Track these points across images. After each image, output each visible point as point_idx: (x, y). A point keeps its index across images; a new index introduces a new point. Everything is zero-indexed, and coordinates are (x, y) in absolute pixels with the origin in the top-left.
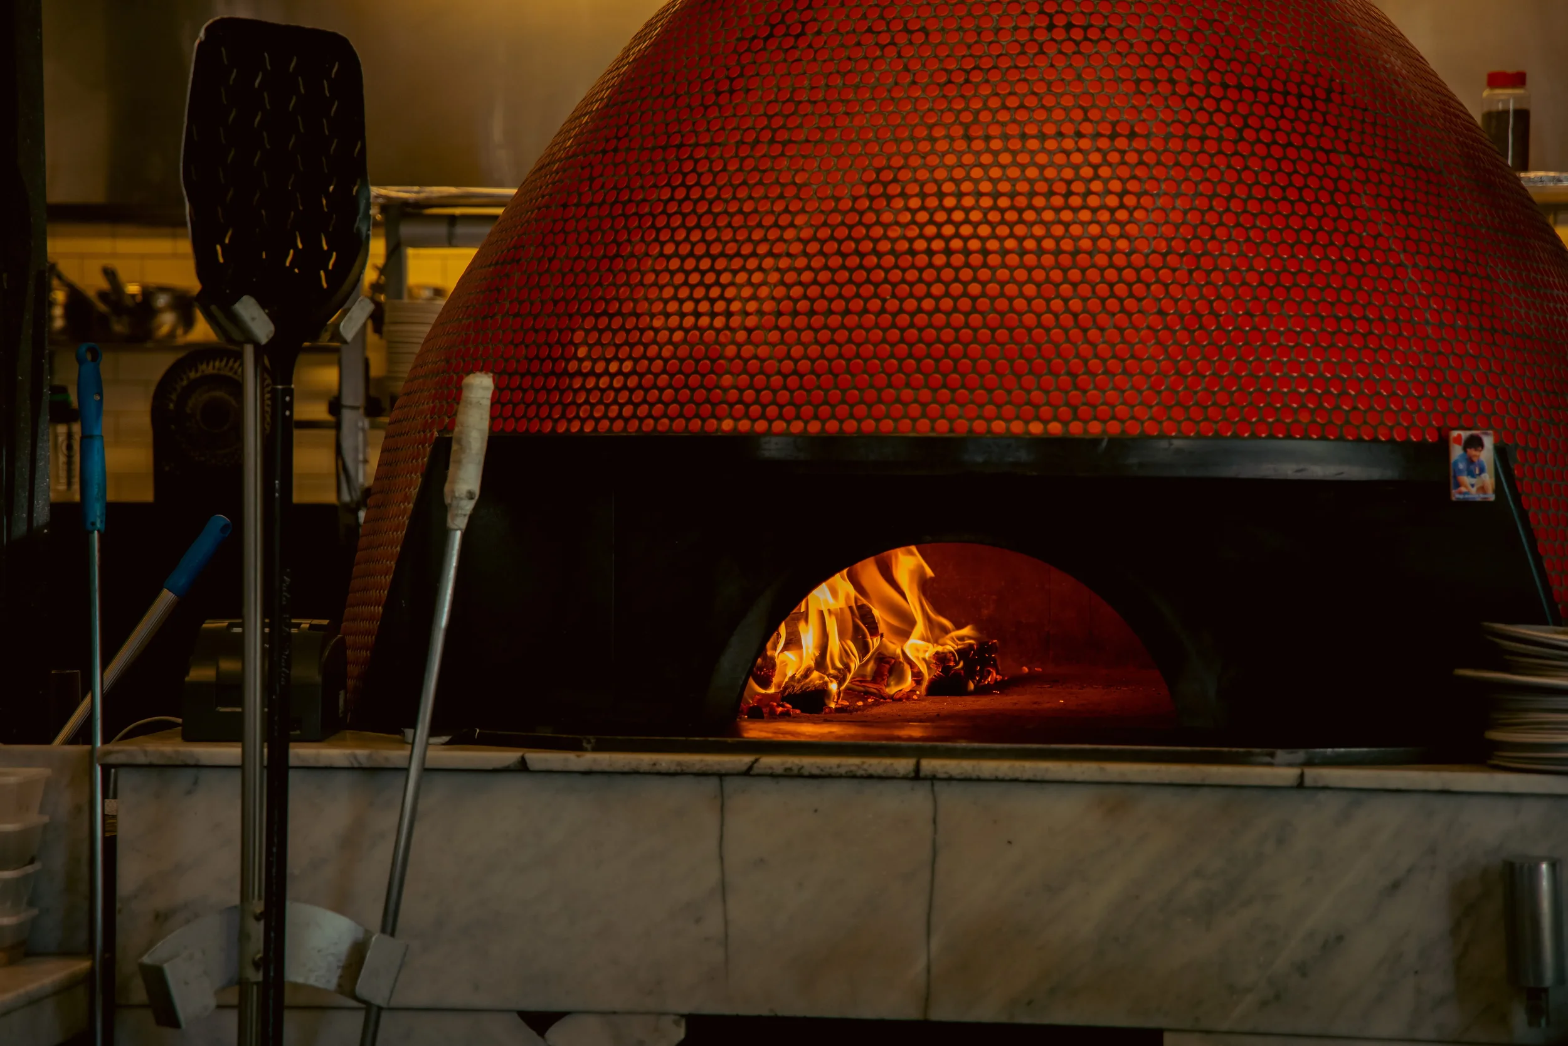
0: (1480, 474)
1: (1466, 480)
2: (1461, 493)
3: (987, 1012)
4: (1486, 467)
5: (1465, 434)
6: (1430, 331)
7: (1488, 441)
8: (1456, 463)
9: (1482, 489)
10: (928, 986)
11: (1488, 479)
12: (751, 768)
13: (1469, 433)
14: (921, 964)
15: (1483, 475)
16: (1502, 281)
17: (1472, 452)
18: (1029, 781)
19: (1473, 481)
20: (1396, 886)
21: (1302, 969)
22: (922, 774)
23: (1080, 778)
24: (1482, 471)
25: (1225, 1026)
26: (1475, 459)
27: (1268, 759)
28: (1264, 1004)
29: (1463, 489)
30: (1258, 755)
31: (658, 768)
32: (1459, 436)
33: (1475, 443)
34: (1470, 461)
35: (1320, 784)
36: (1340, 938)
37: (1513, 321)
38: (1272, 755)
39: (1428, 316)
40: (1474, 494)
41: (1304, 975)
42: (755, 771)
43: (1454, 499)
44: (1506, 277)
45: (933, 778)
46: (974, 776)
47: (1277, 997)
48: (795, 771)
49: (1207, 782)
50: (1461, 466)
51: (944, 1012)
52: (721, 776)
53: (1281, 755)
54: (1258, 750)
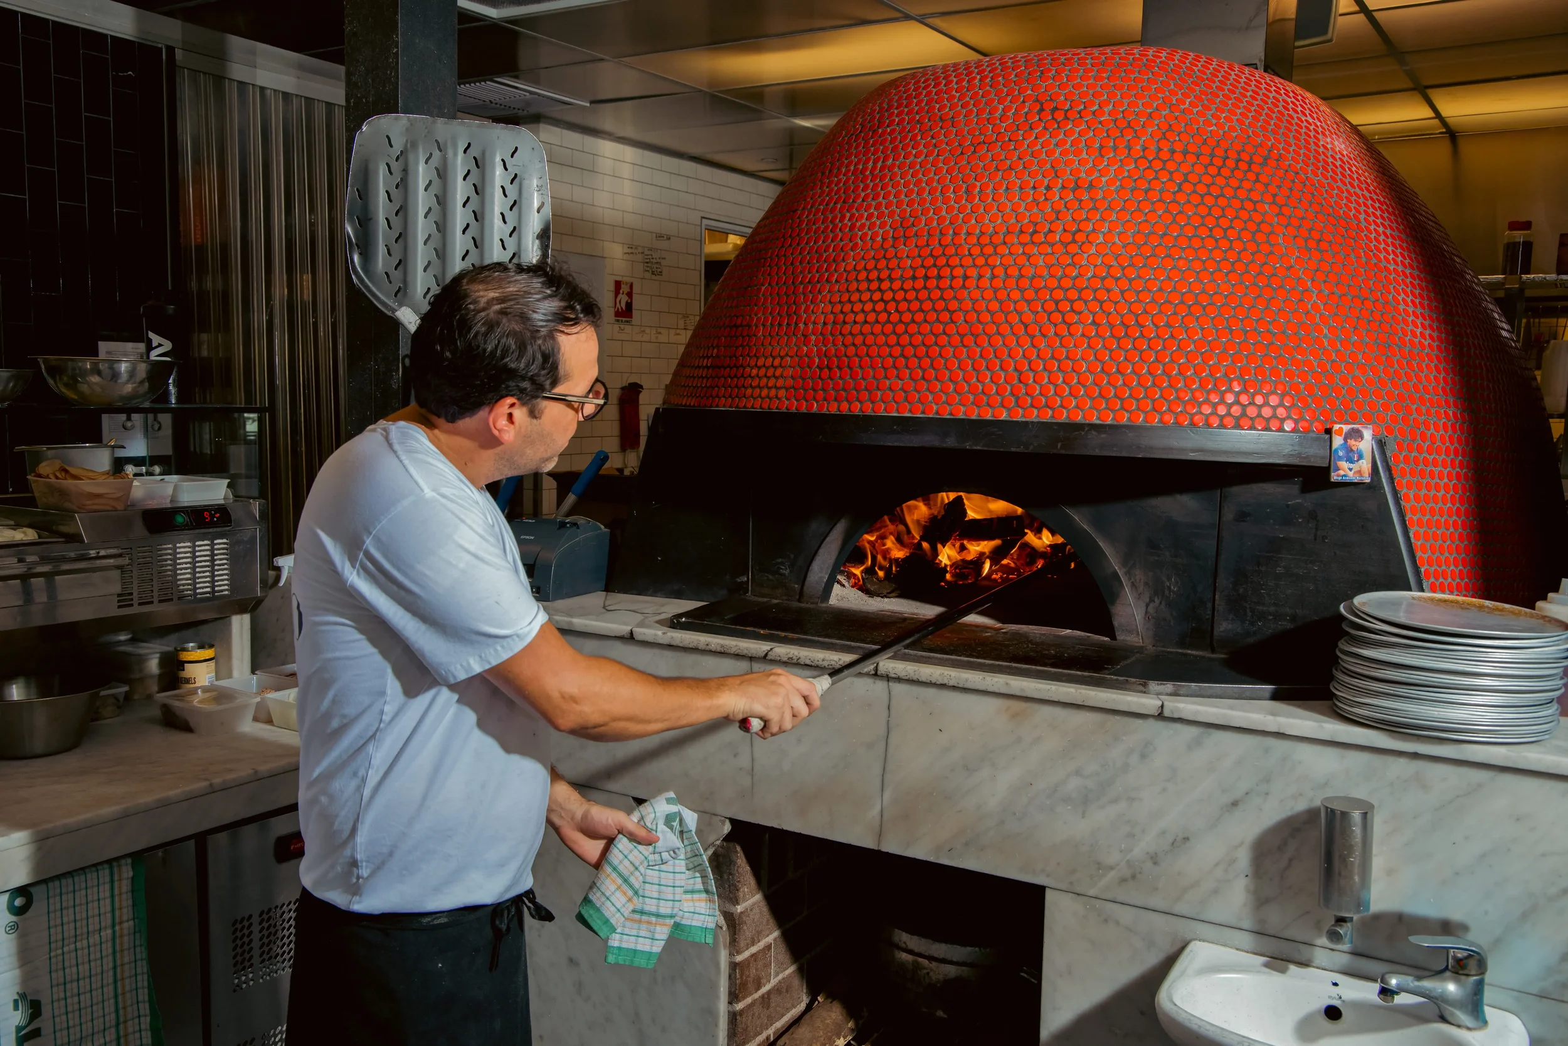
0: (1358, 461)
1: (1344, 465)
2: (1338, 476)
3: (920, 851)
4: (1365, 455)
5: (1346, 428)
6: (1326, 344)
7: (1368, 434)
8: (1336, 450)
9: (1359, 472)
10: (881, 826)
11: (1365, 465)
12: (766, 655)
13: (1350, 427)
14: (876, 811)
15: (1361, 461)
16: (1402, 307)
17: (1352, 442)
18: (954, 687)
19: (1351, 466)
20: (1235, 804)
21: (1155, 859)
22: (879, 673)
23: (990, 689)
24: (1360, 457)
25: (1092, 892)
26: (1354, 448)
27: (1141, 688)
28: (1124, 880)
29: (1341, 472)
30: (1134, 683)
31: (709, 648)
32: (1341, 429)
33: (1357, 435)
34: (1349, 450)
35: (1176, 716)
36: (1187, 839)
37: (1407, 339)
38: (1145, 685)
39: (1326, 331)
40: (1352, 477)
41: (1155, 863)
42: (769, 657)
43: (1332, 480)
44: (1407, 305)
45: (888, 678)
46: (915, 678)
47: (1134, 877)
48: (795, 661)
49: (1086, 704)
50: (1341, 453)
51: (892, 846)
52: (752, 659)
53: (1153, 686)
54: (1133, 680)
